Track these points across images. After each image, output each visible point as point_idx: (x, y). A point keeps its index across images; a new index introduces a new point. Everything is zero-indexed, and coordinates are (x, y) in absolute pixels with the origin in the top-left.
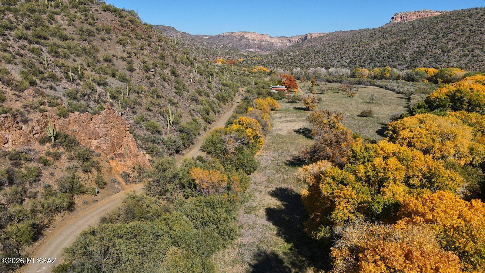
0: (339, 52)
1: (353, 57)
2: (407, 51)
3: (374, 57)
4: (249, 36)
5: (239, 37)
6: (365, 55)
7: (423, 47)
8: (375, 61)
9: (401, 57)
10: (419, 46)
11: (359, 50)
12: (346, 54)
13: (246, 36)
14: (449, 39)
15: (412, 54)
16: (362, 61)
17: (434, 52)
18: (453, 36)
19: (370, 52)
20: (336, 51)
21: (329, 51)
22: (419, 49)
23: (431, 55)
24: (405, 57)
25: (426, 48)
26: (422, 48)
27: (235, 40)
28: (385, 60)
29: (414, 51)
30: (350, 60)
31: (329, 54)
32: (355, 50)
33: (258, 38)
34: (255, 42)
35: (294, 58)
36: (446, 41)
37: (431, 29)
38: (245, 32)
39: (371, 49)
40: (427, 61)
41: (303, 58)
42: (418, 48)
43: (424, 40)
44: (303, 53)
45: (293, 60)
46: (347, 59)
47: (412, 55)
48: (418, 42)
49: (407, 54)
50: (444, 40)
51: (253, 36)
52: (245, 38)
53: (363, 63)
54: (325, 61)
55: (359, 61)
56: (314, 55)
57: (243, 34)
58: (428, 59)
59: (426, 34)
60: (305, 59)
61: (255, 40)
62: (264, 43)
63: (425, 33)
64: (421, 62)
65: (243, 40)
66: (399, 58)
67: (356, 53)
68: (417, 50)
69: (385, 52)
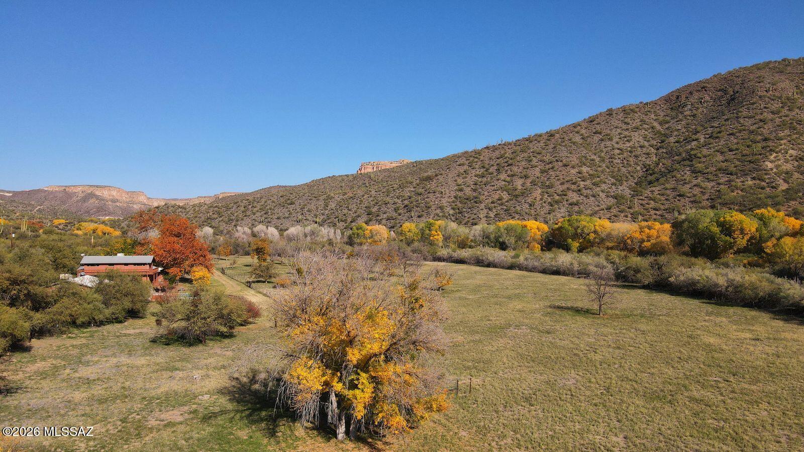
0: (296, 202)
1: (327, 212)
2: (442, 197)
3: (374, 210)
4: (105, 194)
5: (82, 195)
6: (353, 207)
7: (469, 189)
8: (378, 218)
9: (433, 208)
10: (460, 187)
11: (339, 199)
12: (312, 207)
13: (98, 193)
14: (513, 176)
15: (453, 202)
16: (349, 220)
17: (497, 197)
18: (516, 170)
19: (361, 201)
20: (289, 202)
21: (273, 202)
22: (463, 193)
23: (493, 203)
24: (441, 208)
25: (475, 190)
26: (468, 191)
27: (75, 199)
28: (400, 215)
29: (455, 197)
30: (322, 217)
31: (275, 207)
32: (329, 198)
33: (125, 198)
34: (118, 204)
35: (196, 217)
36: (508, 179)
37: (472, 159)
38: (97, 186)
39: (363, 196)
40: (490, 212)
41: (215, 216)
42: (461, 190)
43: (466, 177)
44: (216, 207)
45: (194, 221)
46: (316, 216)
47: (453, 204)
48: (456, 181)
49: (444, 202)
50: (503, 176)
51: (114, 193)
52: (97, 197)
53: (351, 222)
54: (266, 220)
55: (344, 218)
56: (242, 209)
57: (92, 189)
58: (490, 209)
59: (466, 167)
60: (221, 219)
61: (117, 201)
62: (135, 206)
63: (463, 165)
64: (482, 216)
65: (91, 201)
66: (430, 210)
67: (332, 205)
68: (460, 194)
69: (396, 200)
